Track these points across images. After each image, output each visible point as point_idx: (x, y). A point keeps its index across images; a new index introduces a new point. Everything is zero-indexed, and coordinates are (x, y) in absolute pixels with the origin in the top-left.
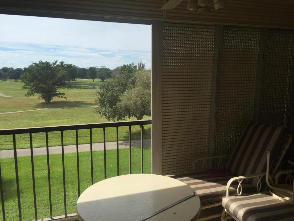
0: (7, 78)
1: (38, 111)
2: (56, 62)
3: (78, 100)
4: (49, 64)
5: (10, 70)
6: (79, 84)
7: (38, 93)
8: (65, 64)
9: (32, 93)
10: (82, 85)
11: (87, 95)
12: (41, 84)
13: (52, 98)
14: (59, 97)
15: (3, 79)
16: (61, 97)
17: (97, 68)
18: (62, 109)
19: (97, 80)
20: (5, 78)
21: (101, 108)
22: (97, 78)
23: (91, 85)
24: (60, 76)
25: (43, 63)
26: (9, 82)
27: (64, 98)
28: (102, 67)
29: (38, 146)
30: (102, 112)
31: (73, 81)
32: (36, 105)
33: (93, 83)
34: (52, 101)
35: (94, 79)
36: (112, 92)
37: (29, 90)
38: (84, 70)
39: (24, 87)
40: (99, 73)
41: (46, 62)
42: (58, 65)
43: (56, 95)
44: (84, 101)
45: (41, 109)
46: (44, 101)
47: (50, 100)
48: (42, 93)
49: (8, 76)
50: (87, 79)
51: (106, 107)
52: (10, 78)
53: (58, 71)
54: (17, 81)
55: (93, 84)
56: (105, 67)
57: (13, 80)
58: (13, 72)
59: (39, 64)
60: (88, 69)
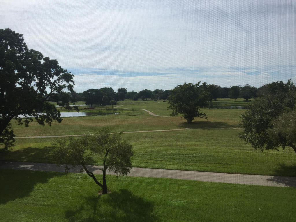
0: (158, 99)
1: (180, 130)
2: (199, 83)
3: (219, 121)
4: (193, 85)
5: (160, 92)
6: (221, 104)
7: (181, 113)
8: (208, 85)
9: (176, 113)
10: (224, 105)
11: (229, 116)
12: (184, 104)
13: (194, 118)
14: (200, 117)
15: (155, 100)
16: (202, 117)
17: (241, 87)
18: (202, 130)
19: (240, 100)
20: (156, 99)
21: (246, 133)
22: (239, 97)
23: (233, 105)
24: (202, 96)
25: (187, 85)
26: (159, 102)
27: (205, 118)
28: (246, 86)
29: (177, 168)
30: (246, 138)
31: (214, 101)
32: (179, 125)
33: (236, 102)
34: (193, 121)
35: (237, 98)
36: (261, 115)
37: (173, 111)
38: (226, 89)
39: (169, 108)
40: (242, 92)
41: (190, 84)
42: (201, 86)
43: (198, 115)
44: (226, 122)
45: (183, 129)
46: (186, 121)
47: (192, 120)
48: (185, 113)
49: (158, 97)
50: (229, 99)
51: (252, 133)
52: (160, 99)
53: (200, 92)
54: (165, 101)
55: (236, 104)
56: (249, 86)
57: (162, 100)
58: (162, 94)
59: (183, 85)
60: (230, 88)
